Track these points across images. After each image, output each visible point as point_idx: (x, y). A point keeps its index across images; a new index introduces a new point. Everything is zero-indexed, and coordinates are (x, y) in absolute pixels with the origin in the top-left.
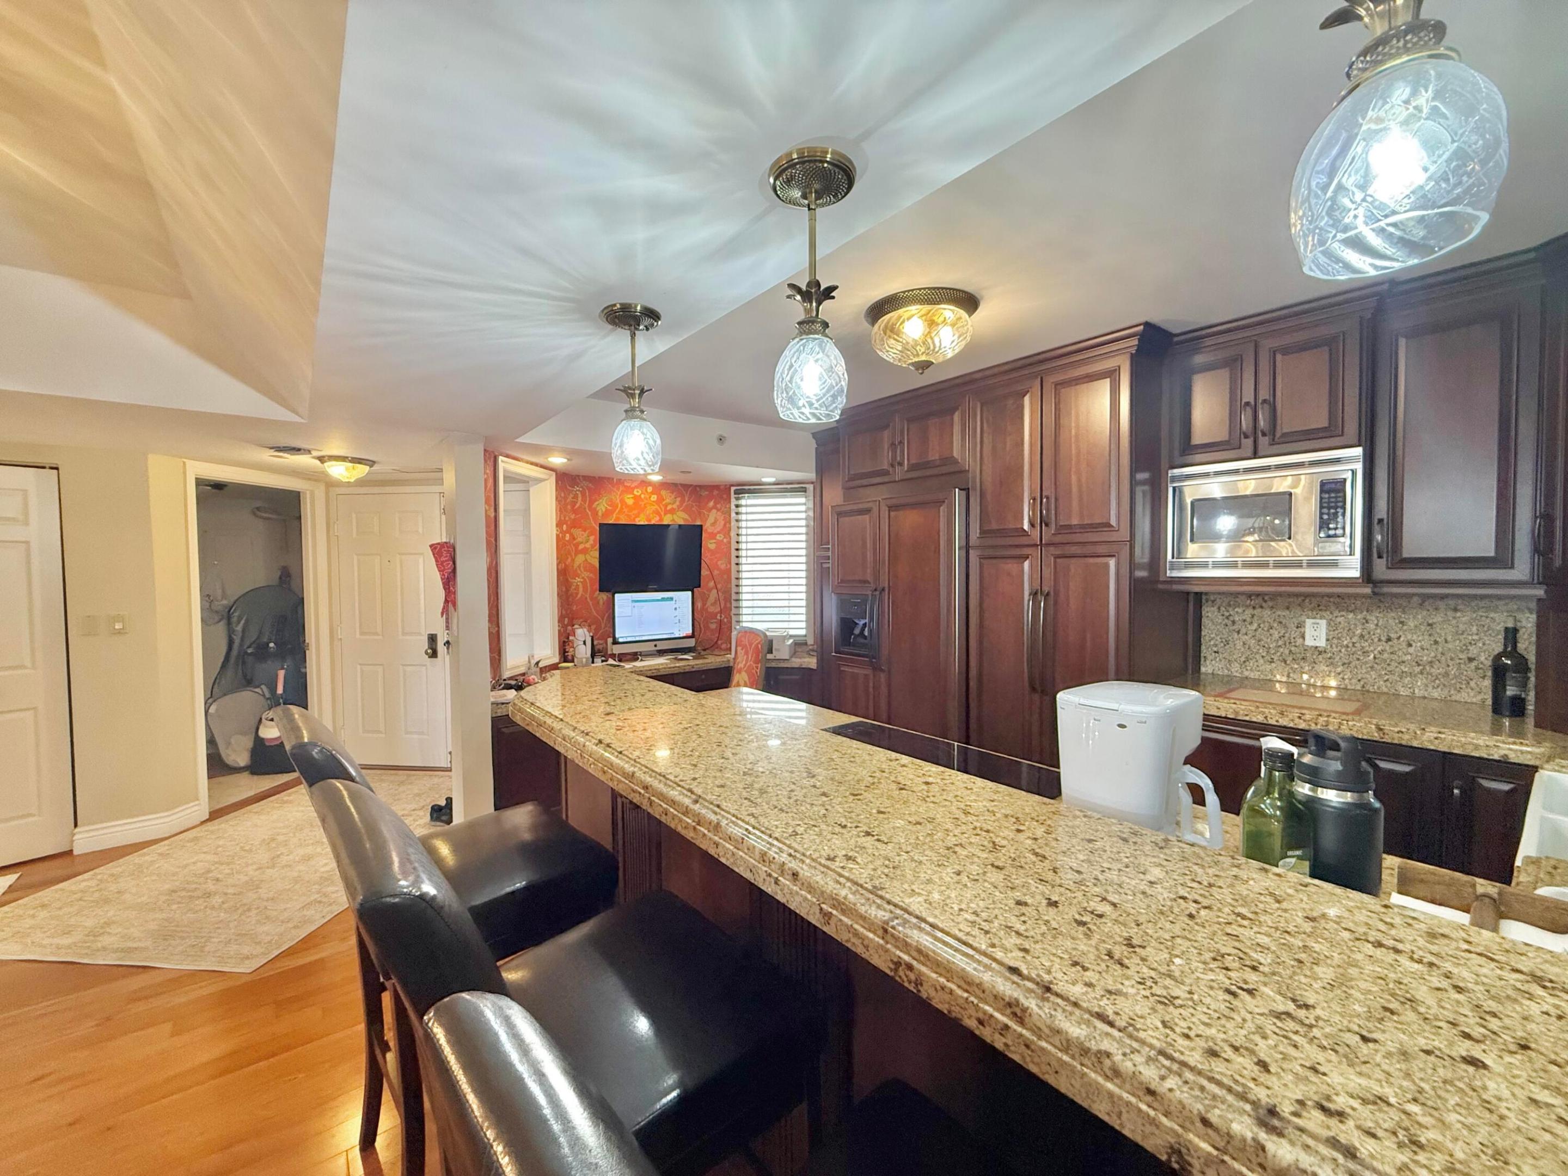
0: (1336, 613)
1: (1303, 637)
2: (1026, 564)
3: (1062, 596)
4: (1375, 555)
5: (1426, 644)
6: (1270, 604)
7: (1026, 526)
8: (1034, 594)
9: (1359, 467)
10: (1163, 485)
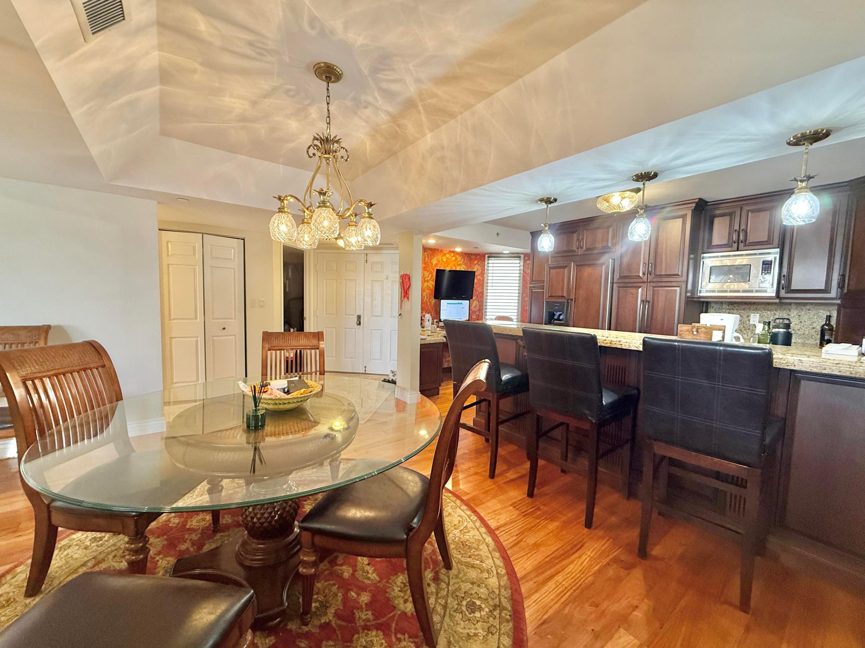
0: (763, 311)
1: (749, 321)
2: (640, 290)
3: (655, 302)
4: (781, 288)
5: (797, 323)
6: (737, 308)
7: (641, 275)
8: (642, 301)
9: (778, 256)
10: (699, 260)
